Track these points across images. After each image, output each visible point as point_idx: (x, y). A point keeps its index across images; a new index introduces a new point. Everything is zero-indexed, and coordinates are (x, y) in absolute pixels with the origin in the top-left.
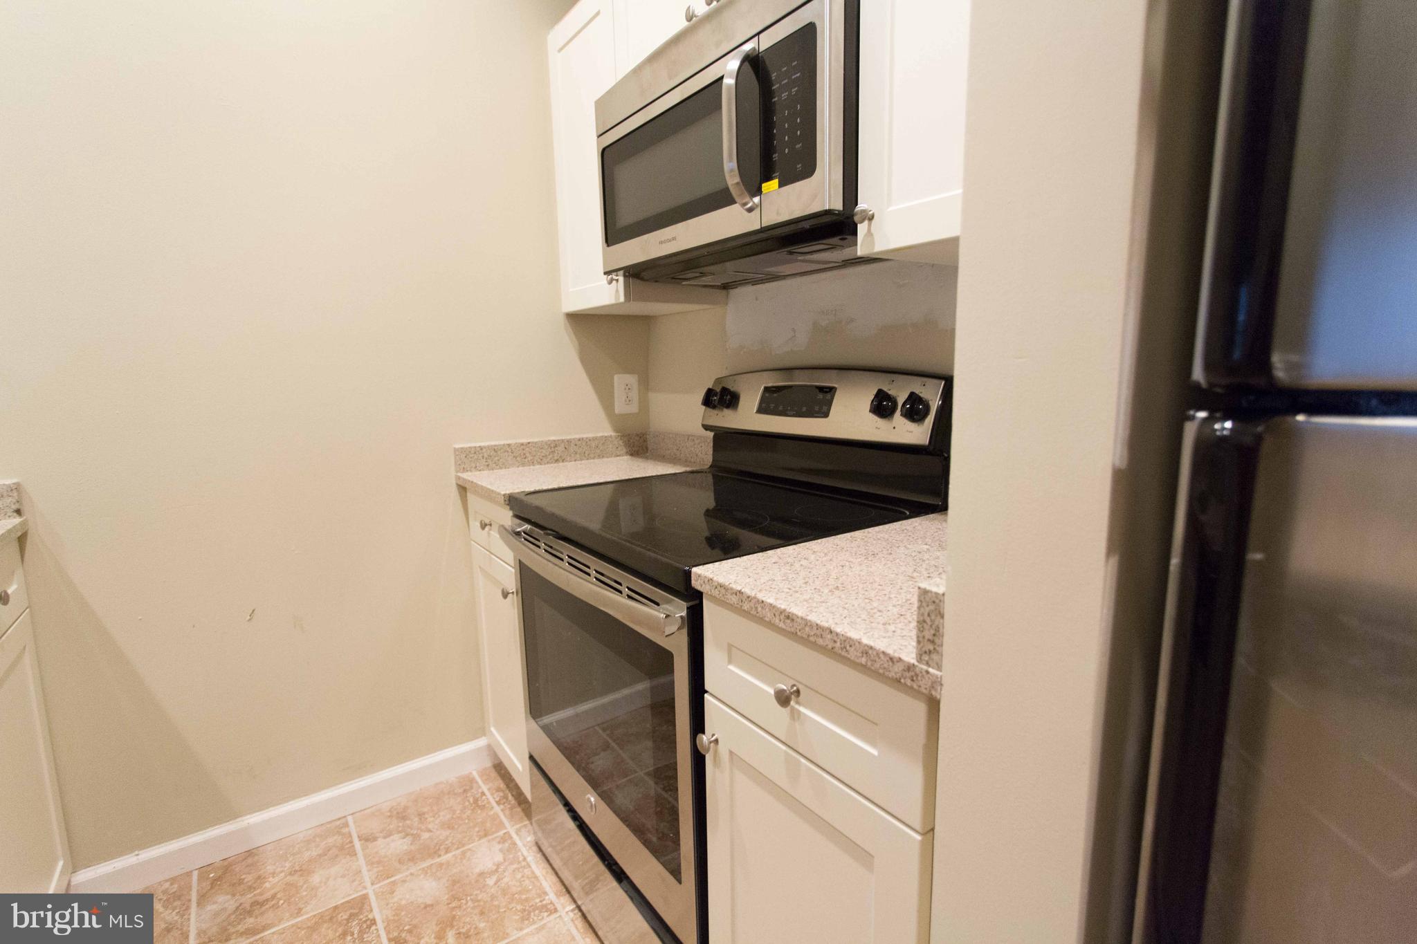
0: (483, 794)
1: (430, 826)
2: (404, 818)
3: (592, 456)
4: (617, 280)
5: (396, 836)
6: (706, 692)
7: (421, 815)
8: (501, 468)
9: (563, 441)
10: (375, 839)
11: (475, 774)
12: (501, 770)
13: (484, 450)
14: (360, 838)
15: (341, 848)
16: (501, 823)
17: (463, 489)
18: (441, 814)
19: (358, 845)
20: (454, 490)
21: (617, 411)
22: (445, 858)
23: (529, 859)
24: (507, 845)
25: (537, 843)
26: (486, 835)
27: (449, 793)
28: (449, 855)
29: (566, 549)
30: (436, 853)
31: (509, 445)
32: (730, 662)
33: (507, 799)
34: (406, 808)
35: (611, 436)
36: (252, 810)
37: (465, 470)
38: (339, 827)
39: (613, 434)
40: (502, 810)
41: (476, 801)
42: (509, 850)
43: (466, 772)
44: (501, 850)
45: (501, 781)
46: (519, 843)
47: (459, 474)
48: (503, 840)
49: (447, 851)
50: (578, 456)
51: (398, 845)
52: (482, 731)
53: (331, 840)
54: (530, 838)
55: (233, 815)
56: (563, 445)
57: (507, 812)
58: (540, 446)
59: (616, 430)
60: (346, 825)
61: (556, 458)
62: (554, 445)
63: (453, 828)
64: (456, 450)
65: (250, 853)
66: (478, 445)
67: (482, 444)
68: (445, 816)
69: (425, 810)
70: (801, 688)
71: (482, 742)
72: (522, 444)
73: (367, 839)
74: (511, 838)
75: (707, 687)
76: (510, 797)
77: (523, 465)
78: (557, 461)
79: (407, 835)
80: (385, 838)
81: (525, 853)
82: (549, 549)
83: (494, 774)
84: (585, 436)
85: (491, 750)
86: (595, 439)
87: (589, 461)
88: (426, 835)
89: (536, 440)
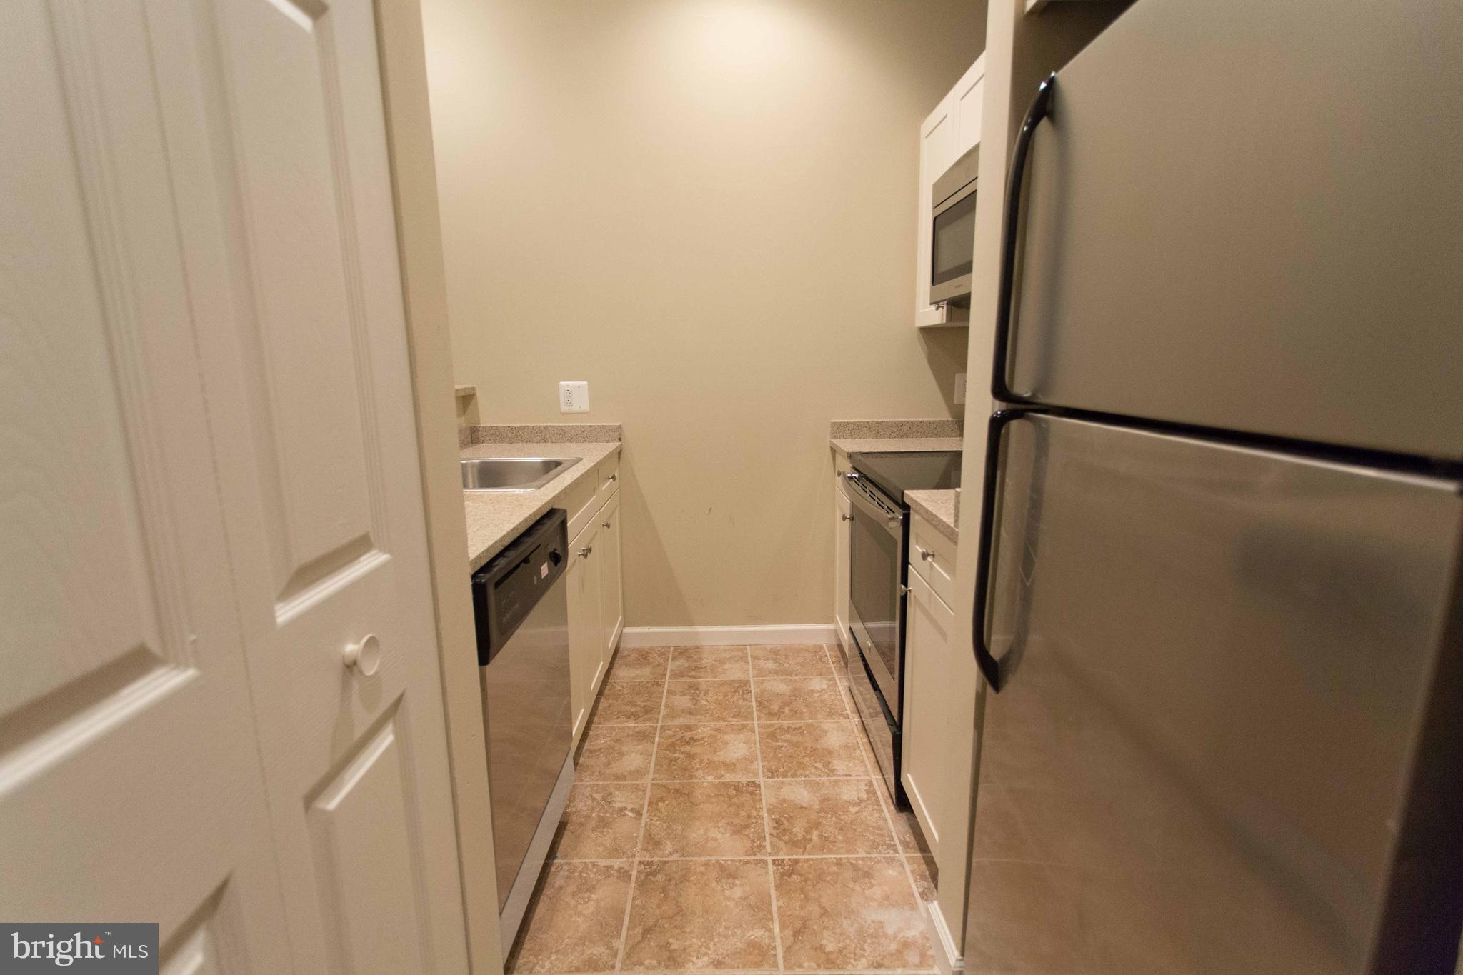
0: (826, 656)
1: (790, 662)
2: (776, 655)
3: (930, 434)
4: (943, 307)
5: (770, 661)
6: (909, 564)
7: (786, 656)
8: (860, 438)
9: (908, 422)
10: (759, 659)
11: (824, 645)
12: (840, 646)
13: (850, 425)
14: (751, 656)
15: (741, 658)
16: (832, 673)
17: (833, 451)
18: (799, 658)
19: (749, 659)
20: (828, 450)
21: (955, 402)
22: (794, 678)
23: (842, 692)
24: (831, 683)
25: (849, 688)
26: (820, 675)
27: (806, 650)
28: (797, 678)
29: (870, 487)
30: (790, 674)
31: (867, 422)
32: (917, 544)
33: (840, 662)
34: (779, 651)
35: (947, 421)
36: (701, 624)
37: (835, 437)
38: (742, 648)
39: (950, 419)
40: (835, 667)
41: (820, 658)
42: (831, 685)
43: (819, 643)
44: (827, 684)
45: (839, 652)
46: (839, 684)
47: (832, 440)
48: (830, 680)
49: (796, 675)
50: (919, 434)
51: (770, 665)
52: (831, 620)
53: (736, 653)
54: (846, 684)
55: (690, 623)
56: (907, 425)
57: (837, 668)
58: (891, 425)
59: (953, 417)
60: (746, 649)
61: (902, 434)
62: (900, 425)
63: (802, 666)
64: (832, 423)
65: (697, 647)
66: (846, 421)
67: (849, 421)
68: (800, 660)
69: (790, 654)
70: (936, 554)
71: (831, 626)
72: (877, 423)
73: (755, 658)
74: (835, 680)
75: (910, 561)
76: (842, 662)
77: (876, 437)
78: (902, 436)
79: (776, 662)
80: (765, 660)
81: (841, 689)
82: (872, 495)
83: (836, 648)
84: (925, 419)
85: (836, 633)
86: (933, 422)
87: (928, 439)
88: (786, 665)
89: (888, 420)
